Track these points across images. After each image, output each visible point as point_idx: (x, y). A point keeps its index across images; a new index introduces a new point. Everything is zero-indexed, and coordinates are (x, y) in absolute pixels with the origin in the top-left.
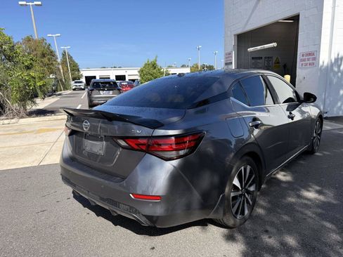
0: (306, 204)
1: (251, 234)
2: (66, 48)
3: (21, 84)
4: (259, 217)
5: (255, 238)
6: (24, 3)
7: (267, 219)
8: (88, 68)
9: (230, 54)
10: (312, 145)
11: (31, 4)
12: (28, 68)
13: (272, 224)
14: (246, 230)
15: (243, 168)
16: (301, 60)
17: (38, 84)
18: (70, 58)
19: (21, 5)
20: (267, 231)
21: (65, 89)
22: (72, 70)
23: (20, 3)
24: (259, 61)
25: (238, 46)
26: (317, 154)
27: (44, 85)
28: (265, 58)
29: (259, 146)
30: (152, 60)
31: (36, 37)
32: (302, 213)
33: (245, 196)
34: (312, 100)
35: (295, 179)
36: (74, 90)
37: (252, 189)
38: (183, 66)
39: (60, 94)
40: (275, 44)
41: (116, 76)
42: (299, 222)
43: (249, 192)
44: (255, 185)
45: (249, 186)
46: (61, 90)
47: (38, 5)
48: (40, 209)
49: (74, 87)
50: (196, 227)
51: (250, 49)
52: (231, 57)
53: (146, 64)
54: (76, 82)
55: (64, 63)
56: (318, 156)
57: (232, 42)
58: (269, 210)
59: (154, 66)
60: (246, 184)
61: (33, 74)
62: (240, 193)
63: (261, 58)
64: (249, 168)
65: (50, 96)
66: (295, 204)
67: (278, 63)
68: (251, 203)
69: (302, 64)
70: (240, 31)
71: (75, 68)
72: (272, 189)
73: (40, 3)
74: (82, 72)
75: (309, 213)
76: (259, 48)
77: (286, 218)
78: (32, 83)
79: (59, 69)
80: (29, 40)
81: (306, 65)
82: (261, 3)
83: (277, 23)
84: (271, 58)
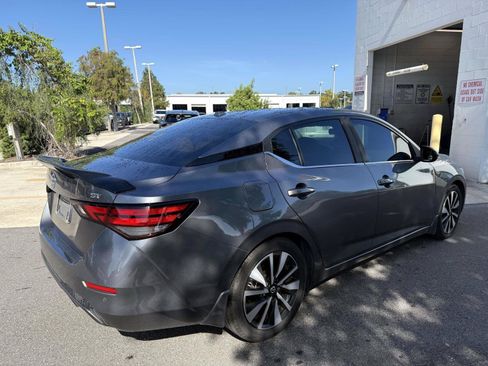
0: (383, 319)
1: (276, 354)
2: (149, 65)
3: (68, 115)
4: (302, 330)
5: (278, 361)
6: (93, 4)
7: (311, 334)
8: (179, 94)
9: (362, 79)
10: (439, 225)
11: (101, 5)
12: (78, 92)
13: (315, 343)
14: (272, 346)
15: (271, 256)
16: (463, 93)
17: (90, 114)
18: (154, 78)
19: (91, 7)
20: (300, 353)
21: (144, 120)
22: (155, 95)
23: (89, 4)
24: (407, 90)
25: (374, 67)
26: (450, 240)
27: (97, 116)
28: (418, 86)
29: (305, 225)
30: (246, 85)
31: (106, 50)
32: (370, 331)
33: (275, 296)
34: (431, 157)
35: (391, 277)
36: (155, 122)
37: (291, 287)
38: (313, 93)
39: (134, 128)
40: (425, 67)
41: (214, 106)
42: (356, 345)
43: (284, 292)
44: (298, 282)
45: (285, 283)
46: (138, 122)
47: (112, 7)
48: (23, 285)
49: (155, 119)
50: (204, 334)
51: (390, 73)
52: (364, 83)
53: (237, 91)
54: (158, 113)
55: (145, 84)
56: (449, 243)
57: (366, 61)
58: (322, 321)
59: (248, 94)
60: (277, 280)
61: (82, 101)
62: (266, 291)
63: (412, 86)
64: (284, 256)
65: (120, 129)
66: (366, 315)
67: (439, 94)
68: (289, 307)
69: (463, 98)
70: (377, 46)
71: (160, 93)
72: (347, 290)
73: (113, 4)
74: (167, 99)
75: (380, 332)
76: (402, 71)
77: (341, 335)
78: (81, 113)
79: (136, 94)
80: (96, 53)
81: (469, 99)
82: (408, 3)
83: (434, 34)
84: (428, 86)
